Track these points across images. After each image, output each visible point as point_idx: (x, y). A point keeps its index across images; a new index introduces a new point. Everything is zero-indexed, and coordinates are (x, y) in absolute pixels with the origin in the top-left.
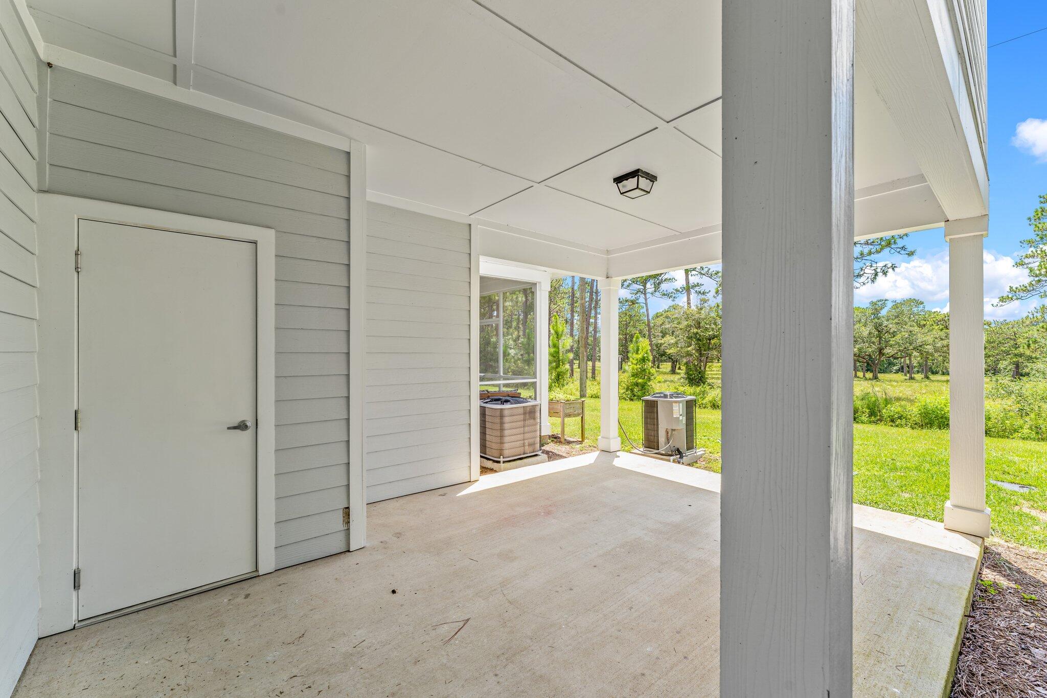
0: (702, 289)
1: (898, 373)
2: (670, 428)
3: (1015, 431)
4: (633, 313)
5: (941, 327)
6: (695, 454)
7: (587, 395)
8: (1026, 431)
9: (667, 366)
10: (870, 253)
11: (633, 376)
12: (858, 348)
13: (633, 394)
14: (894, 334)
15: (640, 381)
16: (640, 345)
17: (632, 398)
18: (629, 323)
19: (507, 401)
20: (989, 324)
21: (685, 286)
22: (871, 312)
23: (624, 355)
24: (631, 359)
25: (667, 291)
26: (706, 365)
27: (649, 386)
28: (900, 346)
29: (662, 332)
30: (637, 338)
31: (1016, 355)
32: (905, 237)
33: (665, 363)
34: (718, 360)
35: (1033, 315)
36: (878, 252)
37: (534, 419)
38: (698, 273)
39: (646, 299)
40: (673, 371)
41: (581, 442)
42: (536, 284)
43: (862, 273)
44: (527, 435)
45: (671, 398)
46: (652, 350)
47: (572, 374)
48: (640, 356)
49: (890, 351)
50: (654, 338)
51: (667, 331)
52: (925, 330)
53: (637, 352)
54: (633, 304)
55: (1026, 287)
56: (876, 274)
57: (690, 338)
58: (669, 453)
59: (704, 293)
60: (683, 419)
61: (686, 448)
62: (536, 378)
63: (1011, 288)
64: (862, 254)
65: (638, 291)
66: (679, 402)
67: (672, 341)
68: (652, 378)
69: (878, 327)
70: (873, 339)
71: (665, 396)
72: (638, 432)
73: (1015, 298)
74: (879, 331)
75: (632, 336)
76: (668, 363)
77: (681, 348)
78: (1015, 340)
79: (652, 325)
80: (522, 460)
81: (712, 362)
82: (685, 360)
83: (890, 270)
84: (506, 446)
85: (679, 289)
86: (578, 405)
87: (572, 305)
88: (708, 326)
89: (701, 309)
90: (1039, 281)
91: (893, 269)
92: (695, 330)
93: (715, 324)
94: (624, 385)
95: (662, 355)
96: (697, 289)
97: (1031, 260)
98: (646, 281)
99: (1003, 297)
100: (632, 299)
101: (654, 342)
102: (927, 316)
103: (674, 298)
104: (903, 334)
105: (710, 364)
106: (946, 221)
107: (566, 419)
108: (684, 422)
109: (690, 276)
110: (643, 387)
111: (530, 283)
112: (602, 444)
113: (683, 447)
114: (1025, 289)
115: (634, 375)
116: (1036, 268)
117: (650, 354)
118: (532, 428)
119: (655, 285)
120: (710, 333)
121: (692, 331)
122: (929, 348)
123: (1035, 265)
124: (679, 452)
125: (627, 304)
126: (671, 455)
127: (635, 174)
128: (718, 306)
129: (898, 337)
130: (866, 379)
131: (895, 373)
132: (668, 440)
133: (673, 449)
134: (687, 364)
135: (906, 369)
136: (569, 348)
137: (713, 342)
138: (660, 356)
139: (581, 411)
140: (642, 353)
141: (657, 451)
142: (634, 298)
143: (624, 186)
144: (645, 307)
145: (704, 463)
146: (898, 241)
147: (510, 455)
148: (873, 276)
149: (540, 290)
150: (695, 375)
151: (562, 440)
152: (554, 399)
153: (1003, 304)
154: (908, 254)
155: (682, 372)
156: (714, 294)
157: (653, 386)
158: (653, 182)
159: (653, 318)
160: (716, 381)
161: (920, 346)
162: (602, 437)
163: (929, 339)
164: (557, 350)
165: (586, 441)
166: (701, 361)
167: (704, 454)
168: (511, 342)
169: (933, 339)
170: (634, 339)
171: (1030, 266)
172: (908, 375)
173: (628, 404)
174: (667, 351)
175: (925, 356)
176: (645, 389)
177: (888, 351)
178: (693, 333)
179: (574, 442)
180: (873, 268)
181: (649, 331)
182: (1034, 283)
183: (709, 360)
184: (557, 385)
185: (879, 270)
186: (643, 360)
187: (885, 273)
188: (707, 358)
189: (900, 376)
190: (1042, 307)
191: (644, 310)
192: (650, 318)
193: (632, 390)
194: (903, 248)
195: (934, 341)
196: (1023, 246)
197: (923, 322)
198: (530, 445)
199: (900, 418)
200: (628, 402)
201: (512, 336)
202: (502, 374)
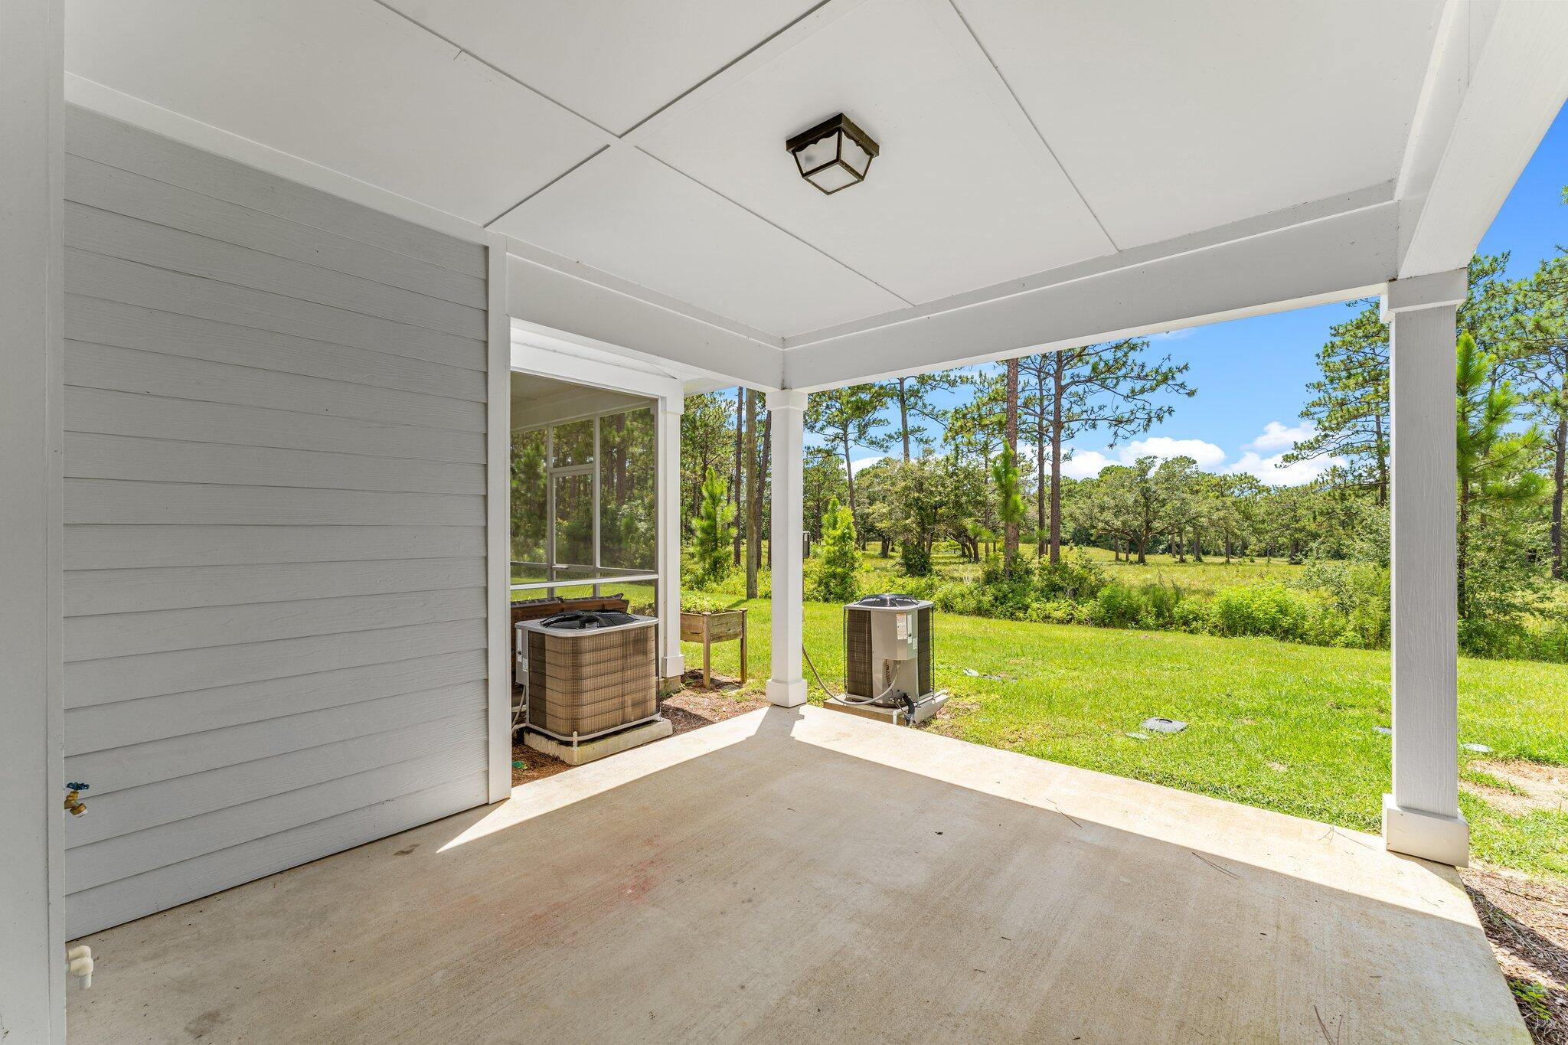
0: (925, 435)
1: (1165, 553)
2: (890, 658)
3: (1337, 634)
4: (828, 469)
5: (1217, 494)
6: (933, 702)
7: (759, 594)
8: (1350, 634)
9: (875, 547)
10: (1142, 391)
11: (828, 562)
12: (1122, 522)
13: (829, 591)
14: (1163, 503)
15: (839, 570)
16: (839, 515)
17: (828, 596)
18: (823, 483)
19: (591, 620)
20: (1268, 491)
21: (901, 431)
22: (1137, 473)
23: (814, 531)
24: (825, 537)
25: (876, 437)
26: (931, 545)
27: (852, 578)
28: (1171, 518)
29: (868, 497)
30: (834, 504)
31: (1296, 530)
32: (1184, 370)
33: (873, 543)
34: (945, 538)
35: (1323, 478)
36: (1152, 389)
37: (645, 653)
38: (918, 412)
39: (847, 450)
40: (884, 554)
41: (740, 685)
42: (657, 400)
43: (1132, 418)
44: (629, 687)
45: (894, 605)
46: (856, 524)
47: (738, 561)
48: (838, 533)
49: (1159, 525)
50: (859, 506)
51: (876, 496)
52: (1200, 496)
53: (834, 527)
54: (829, 455)
55: (1312, 443)
56: (1150, 421)
57: (908, 505)
58: (889, 702)
59: (926, 442)
60: (914, 642)
61: (918, 692)
62: (657, 572)
63: (1296, 443)
64: (1133, 391)
65: (836, 437)
66: (906, 612)
67: (884, 511)
68: (857, 565)
69: (1146, 493)
70: (1139, 509)
71: (883, 602)
72: (837, 663)
73: (1300, 456)
74: (1146, 498)
75: (827, 503)
76: (876, 543)
77: (897, 520)
78: (1294, 511)
79: (855, 487)
80: (619, 736)
81: (937, 541)
82: (902, 538)
83: (1166, 415)
84: (586, 710)
85: (893, 434)
86: (735, 619)
87: (738, 454)
88: (933, 489)
89: (924, 463)
90: (1326, 436)
91: (1170, 413)
92: (916, 495)
93: (943, 485)
94: (815, 577)
95: (869, 531)
96: (918, 435)
97: (1317, 409)
98: (847, 422)
99: (1287, 455)
100: (827, 448)
101: (858, 511)
102: (1200, 479)
103: (887, 446)
104: (1175, 502)
105: (936, 543)
106: (1390, 281)
107: (713, 645)
108: (915, 647)
109: (908, 416)
110: (843, 579)
111: (646, 398)
112: (774, 693)
113: (913, 689)
114: (1311, 447)
115: (830, 562)
116: (1325, 419)
117: (854, 528)
118: (640, 671)
119: (859, 428)
120: (936, 499)
121: (911, 496)
122: (1204, 521)
123: (1323, 415)
124: (906, 701)
125: (820, 455)
126: (895, 707)
127: (834, 126)
128: (948, 459)
129: (1169, 507)
130: (1131, 563)
131: (1161, 554)
132: (888, 680)
133: (896, 695)
134: (904, 544)
135: (1175, 548)
136: (731, 519)
137: (940, 511)
138: (867, 531)
139: (739, 629)
140: (842, 528)
141: (871, 701)
142: (829, 446)
143: (809, 159)
144: (845, 460)
145: (947, 717)
146: (1177, 375)
147: (593, 728)
148: (1146, 423)
149: (665, 411)
150: (915, 559)
151: (706, 682)
152: (692, 609)
153: (1287, 464)
154: (1188, 394)
155: (898, 553)
156: (942, 442)
157: (858, 577)
158: (872, 156)
159: (856, 477)
160: (943, 568)
161: (1194, 519)
162: (774, 680)
163: (1204, 509)
164: (713, 523)
165: (749, 681)
166: (924, 539)
167: (946, 700)
168: (641, 511)
169: (1208, 510)
170: (830, 507)
171: (1316, 416)
172: (1178, 557)
173: (820, 608)
174: (877, 524)
175: (1199, 530)
176: (846, 583)
177: (1157, 525)
178: (914, 498)
179: (727, 684)
180: (1146, 412)
181: (852, 496)
182: (1320, 438)
183: (935, 537)
184: (712, 578)
185: (1153, 415)
186: (844, 538)
187: (1160, 419)
188: (932, 534)
189: (1167, 558)
190: (1333, 468)
191: (844, 466)
192: (853, 477)
193: (827, 586)
194: (1182, 386)
195: (1209, 512)
196: (1310, 390)
197: (1197, 487)
198: (634, 705)
199: (1195, 619)
200: (821, 604)
201: (643, 501)
202: (598, 565)
